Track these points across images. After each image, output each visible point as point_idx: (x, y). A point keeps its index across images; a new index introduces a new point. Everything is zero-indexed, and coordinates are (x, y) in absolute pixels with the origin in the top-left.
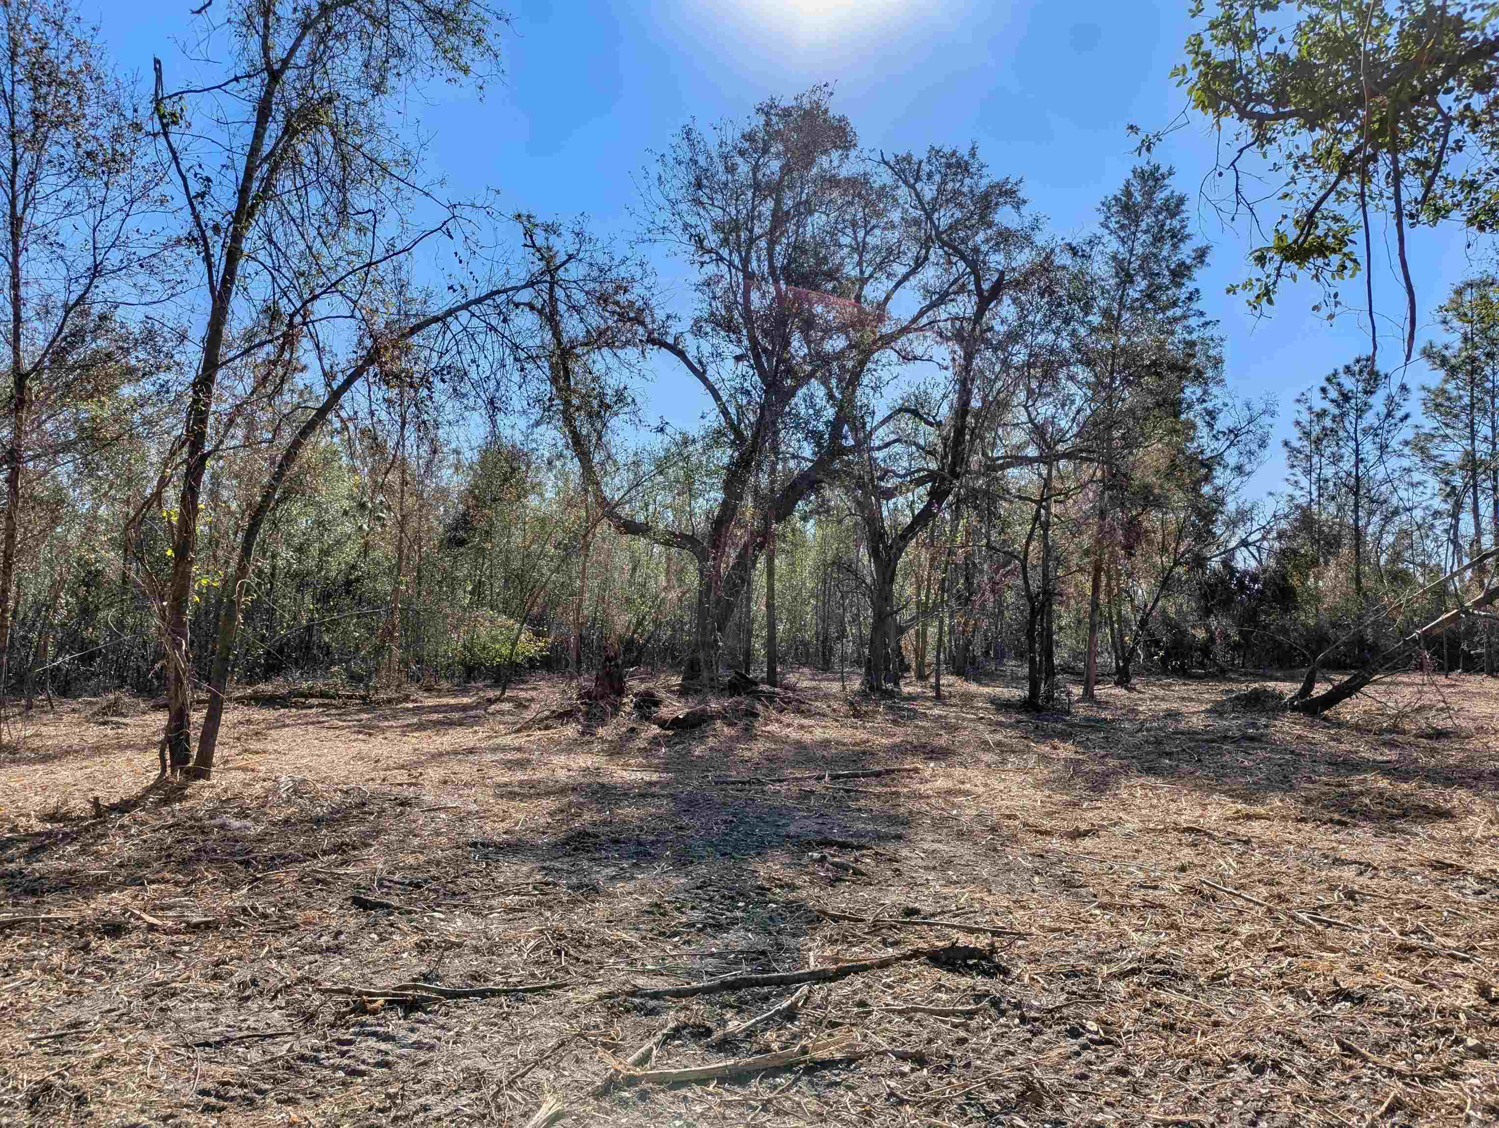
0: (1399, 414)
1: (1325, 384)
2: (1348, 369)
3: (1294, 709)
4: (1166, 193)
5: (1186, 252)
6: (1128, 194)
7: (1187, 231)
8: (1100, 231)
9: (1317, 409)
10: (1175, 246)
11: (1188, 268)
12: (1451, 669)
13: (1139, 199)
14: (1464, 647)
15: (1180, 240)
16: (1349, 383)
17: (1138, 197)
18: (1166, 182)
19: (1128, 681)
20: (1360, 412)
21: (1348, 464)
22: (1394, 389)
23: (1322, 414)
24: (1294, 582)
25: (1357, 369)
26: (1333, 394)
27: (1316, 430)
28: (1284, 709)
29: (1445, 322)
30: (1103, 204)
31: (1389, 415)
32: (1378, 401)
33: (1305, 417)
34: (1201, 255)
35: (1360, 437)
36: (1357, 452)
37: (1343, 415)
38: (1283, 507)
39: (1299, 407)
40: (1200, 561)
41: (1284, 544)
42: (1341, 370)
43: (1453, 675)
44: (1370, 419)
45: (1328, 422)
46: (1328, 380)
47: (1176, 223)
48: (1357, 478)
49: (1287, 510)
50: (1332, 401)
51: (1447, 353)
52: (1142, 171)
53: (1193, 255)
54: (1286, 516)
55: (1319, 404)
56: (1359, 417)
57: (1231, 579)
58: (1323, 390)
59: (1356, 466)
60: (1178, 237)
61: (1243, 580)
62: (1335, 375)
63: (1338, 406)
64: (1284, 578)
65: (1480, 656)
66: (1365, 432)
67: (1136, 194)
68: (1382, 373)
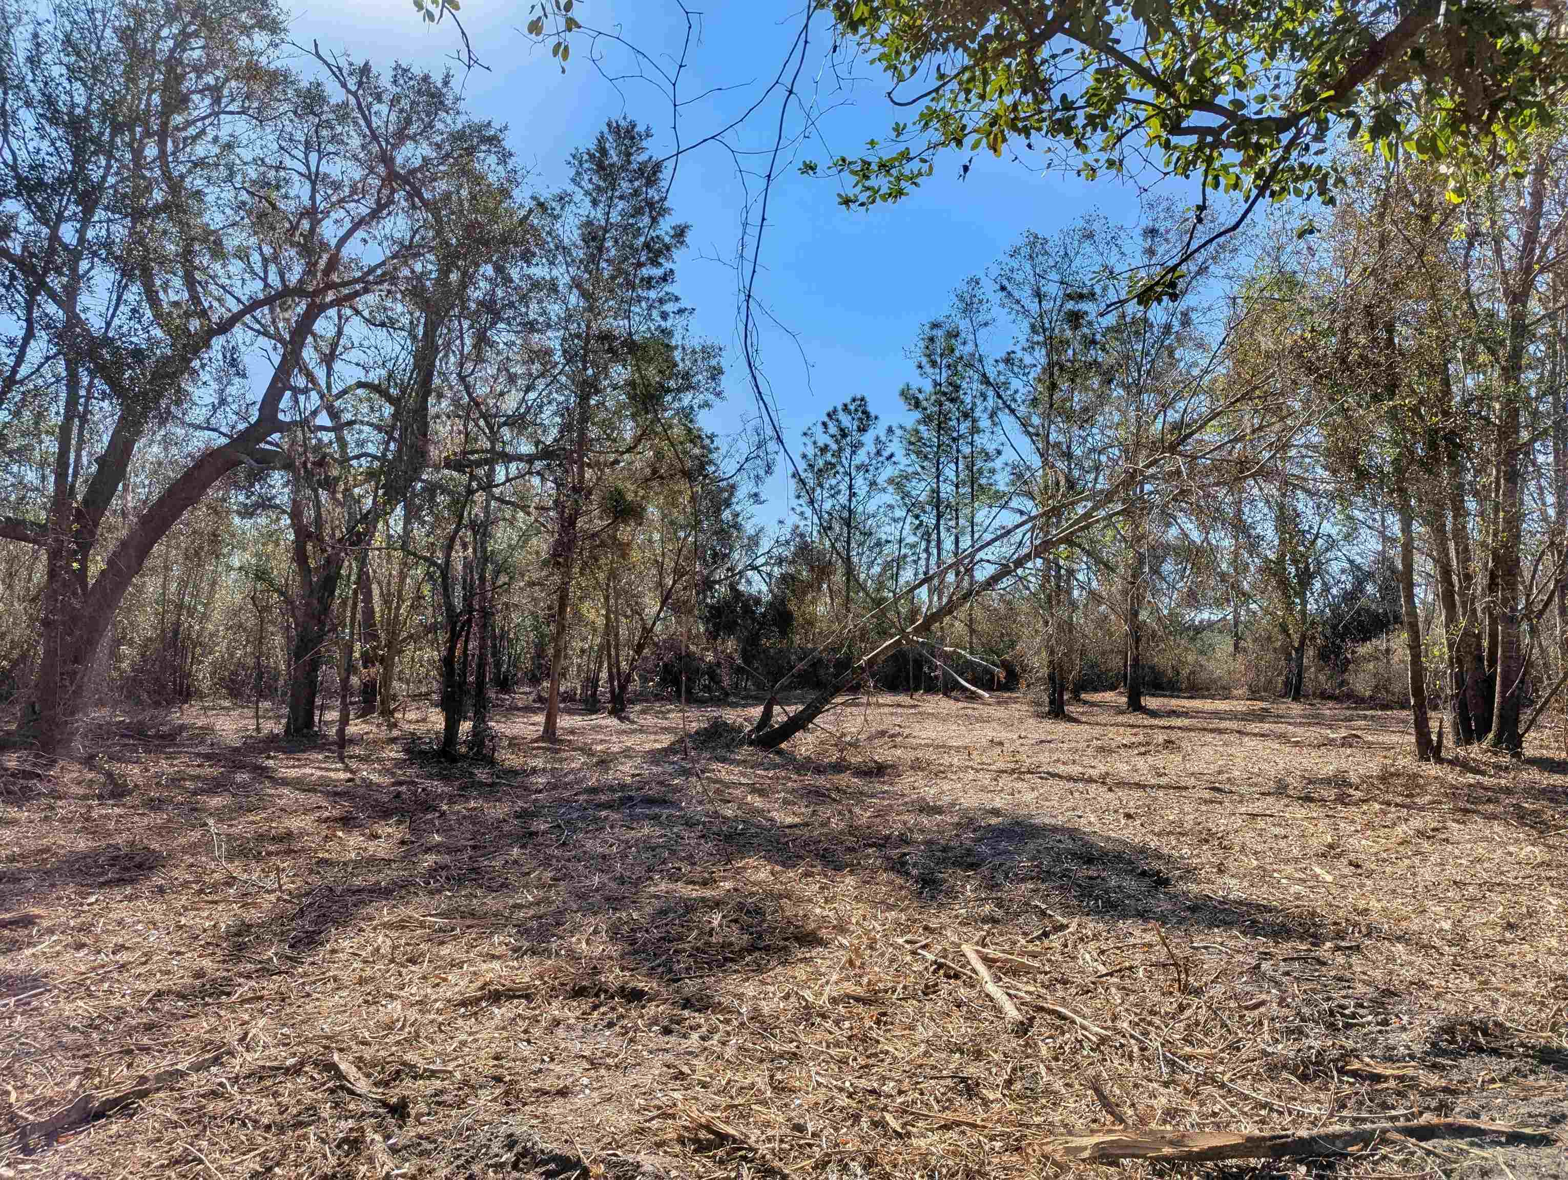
0: (886, 454)
1: (826, 419)
2: (845, 408)
3: (751, 743)
4: (643, 157)
5: (665, 227)
6: (603, 151)
7: (667, 204)
8: (571, 188)
9: (821, 444)
10: (654, 220)
11: (668, 248)
12: (916, 689)
13: (615, 158)
14: (926, 669)
15: (659, 214)
16: (845, 420)
17: (614, 157)
18: (644, 144)
19: (623, 710)
20: (856, 447)
21: (843, 499)
22: (882, 432)
23: (824, 449)
24: (792, 606)
25: (852, 408)
26: (833, 430)
27: (820, 463)
28: (741, 743)
29: (920, 367)
30: (574, 157)
31: (879, 453)
32: (868, 438)
33: (811, 451)
34: (680, 233)
35: (853, 473)
36: (851, 487)
37: (841, 450)
38: (786, 533)
39: (805, 439)
40: (708, 584)
41: (785, 569)
42: (840, 408)
43: (917, 696)
44: (861, 457)
45: (828, 458)
46: (829, 415)
47: (652, 193)
48: (850, 511)
49: (788, 536)
50: (832, 436)
51: (921, 397)
52: (618, 126)
53: (672, 232)
54: (788, 542)
55: (823, 439)
56: (854, 452)
57: (737, 602)
58: (824, 424)
59: (850, 500)
60: (657, 210)
61: (748, 603)
62: (835, 411)
63: (837, 442)
64: (782, 602)
65: (936, 677)
66: (858, 468)
67: (612, 152)
68: (873, 414)
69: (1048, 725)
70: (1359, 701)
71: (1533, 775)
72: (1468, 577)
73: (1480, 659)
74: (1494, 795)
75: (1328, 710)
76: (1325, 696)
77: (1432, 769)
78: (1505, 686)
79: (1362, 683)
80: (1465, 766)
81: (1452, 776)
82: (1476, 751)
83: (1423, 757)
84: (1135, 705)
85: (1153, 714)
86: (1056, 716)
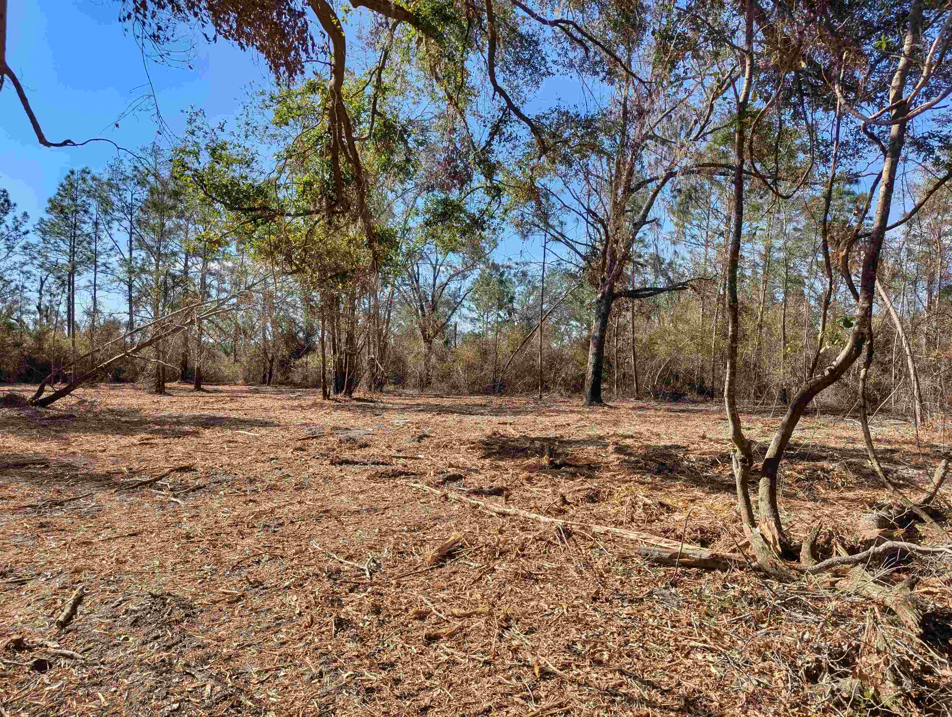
3: (35, 405)
28: (28, 405)
31: (16, 229)
68: (12, 202)
69: (156, 398)
70: (296, 385)
71: (355, 402)
72: (340, 340)
73: (341, 366)
74: (343, 407)
75: (283, 388)
76: (281, 383)
77: (327, 402)
78: (349, 375)
79: (297, 377)
80: (336, 400)
81: (333, 403)
82: (340, 396)
83: (325, 399)
84: (198, 388)
85: (208, 392)
86: (161, 393)
